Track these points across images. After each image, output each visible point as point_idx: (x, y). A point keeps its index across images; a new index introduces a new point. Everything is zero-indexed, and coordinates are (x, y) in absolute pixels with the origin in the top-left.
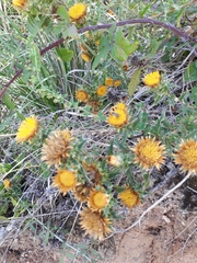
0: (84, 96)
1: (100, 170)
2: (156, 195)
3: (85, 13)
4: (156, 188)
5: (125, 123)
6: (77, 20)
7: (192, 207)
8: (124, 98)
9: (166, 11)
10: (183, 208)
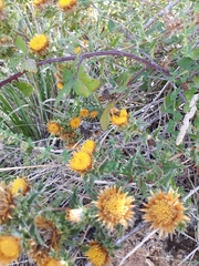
0: (57, 128)
1: (59, 226)
2: (138, 235)
3: (47, 45)
4: (137, 228)
5: (89, 167)
6: (39, 51)
7: (176, 250)
8: (96, 132)
9: (138, 43)
10: (167, 250)
